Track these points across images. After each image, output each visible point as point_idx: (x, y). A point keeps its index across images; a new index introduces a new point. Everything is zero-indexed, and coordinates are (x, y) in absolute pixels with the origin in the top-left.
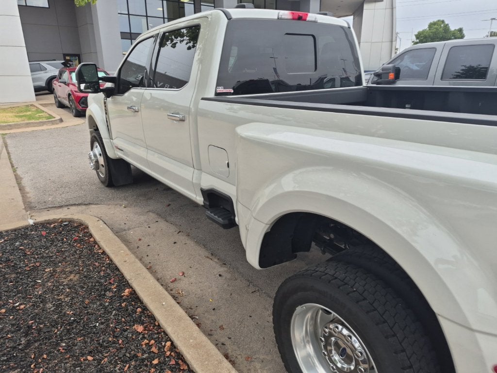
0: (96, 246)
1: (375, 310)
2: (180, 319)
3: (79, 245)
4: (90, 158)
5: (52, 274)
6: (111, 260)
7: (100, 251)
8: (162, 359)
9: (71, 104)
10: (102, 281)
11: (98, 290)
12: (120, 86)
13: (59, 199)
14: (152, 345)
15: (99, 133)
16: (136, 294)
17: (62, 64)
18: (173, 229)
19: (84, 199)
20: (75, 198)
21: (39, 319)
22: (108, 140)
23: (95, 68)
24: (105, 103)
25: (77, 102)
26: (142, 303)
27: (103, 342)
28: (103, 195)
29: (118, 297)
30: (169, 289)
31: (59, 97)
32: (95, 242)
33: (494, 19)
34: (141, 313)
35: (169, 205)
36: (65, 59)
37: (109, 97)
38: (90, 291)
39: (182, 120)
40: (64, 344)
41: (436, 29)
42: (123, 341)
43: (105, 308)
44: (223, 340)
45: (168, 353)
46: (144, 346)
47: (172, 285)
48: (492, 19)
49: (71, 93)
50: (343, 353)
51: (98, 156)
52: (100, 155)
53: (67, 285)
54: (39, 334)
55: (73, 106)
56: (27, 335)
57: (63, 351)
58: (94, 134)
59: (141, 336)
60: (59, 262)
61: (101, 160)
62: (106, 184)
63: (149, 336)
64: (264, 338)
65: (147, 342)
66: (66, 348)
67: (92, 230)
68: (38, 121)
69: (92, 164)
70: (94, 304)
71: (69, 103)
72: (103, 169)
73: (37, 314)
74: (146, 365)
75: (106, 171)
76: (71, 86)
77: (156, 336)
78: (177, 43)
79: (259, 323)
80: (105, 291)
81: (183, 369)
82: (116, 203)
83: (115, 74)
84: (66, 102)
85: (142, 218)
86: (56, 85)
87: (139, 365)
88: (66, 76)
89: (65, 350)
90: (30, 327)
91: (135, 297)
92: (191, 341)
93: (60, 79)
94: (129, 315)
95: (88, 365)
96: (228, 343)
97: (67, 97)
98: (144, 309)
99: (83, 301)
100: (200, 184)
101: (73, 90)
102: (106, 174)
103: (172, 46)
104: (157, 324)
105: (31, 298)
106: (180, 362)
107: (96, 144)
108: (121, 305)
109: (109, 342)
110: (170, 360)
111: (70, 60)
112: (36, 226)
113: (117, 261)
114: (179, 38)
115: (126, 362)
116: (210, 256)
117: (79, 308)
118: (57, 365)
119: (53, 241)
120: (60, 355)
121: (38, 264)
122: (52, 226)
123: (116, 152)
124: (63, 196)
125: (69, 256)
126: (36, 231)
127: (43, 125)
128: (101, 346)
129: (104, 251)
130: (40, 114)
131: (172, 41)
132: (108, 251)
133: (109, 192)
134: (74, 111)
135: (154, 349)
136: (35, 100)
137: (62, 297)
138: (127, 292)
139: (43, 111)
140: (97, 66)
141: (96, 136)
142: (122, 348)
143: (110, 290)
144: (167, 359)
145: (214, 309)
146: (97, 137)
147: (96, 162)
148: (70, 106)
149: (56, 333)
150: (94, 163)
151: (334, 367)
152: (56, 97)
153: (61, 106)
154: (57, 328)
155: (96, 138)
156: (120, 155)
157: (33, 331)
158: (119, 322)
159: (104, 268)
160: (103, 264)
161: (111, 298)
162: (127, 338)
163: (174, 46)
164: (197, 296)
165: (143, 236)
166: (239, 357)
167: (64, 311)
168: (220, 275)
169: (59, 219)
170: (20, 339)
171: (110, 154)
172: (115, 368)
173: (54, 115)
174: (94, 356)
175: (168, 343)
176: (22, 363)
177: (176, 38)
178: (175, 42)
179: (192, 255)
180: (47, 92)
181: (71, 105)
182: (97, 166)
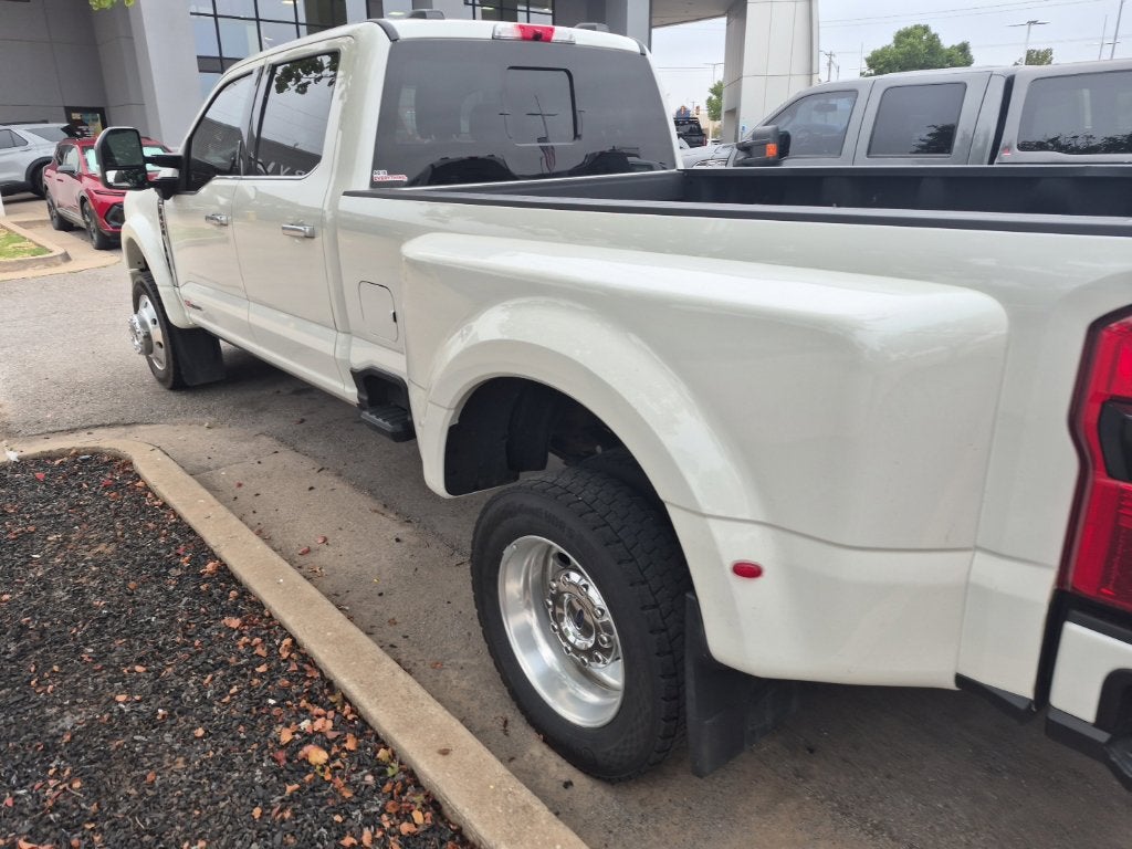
0: (149, 495)
1: (607, 524)
2: (311, 603)
3: (114, 494)
4: (133, 329)
5: (61, 545)
6: (179, 517)
7: (156, 503)
8: (274, 664)
9: (88, 220)
10: (162, 551)
11: (154, 566)
12: (189, 175)
13: (69, 416)
14: (256, 645)
15: (151, 276)
16: (229, 571)
17: (64, 129)
18: (307, 464)
19: (123, 415)
20: (103, 412)
21: (40, 614)
22: (170, 289)
23: (138, 139)
24: (160, 211)
25: (100, 214)
26: (239, 583)
27: (163, 644)
28: (164, 407)
29: (192, 576)
30: (297, 565)
31: (59, 206)
32: (147, 488)
33: (1034, 22)
34: (236, 598)
35: (302, 421)
36: (69, 119)
37: (168, 198)
38: (137, 569)
39: (311, 237)
40: (91, 650)
41: (911, 44)
42: (202, 642)
43: (169, 594)
44: (392, 640)
45: (285, 655)
46: (241, 648)
47: (302, 560)
48: (1030, 23)
49: (86, 195)
50: (579, 620)
51: (151, 326)
52: (154, 322)
53: (92, 560)
54: (41, 636)
55: (93, 226)
56: (18, 639)
57: (90, 660)
58: (140, 279)
59: (236, 633)
60: (75, 524)
61: (157, 334)
62: (170, 384)
63: (251, 633)
64: (469, 634)
65: (247, 640)
66: (94, 656)
67: (141, 467)
68: (13, 260)
69: (137, 343)
70: (146, 588)
71: (84, 218)
72: (161, 353)
73: (35, 607)
74: (245, 676)
75: (167, 355)
76: (87, 181)
77: (263, 632)
78: (309, 83)
79: (464, 612)
80: (168, 568)
81: (312, 677)
82: (190, 421)
83: (179, 150)
84: (76, 217)
85: (246, 447)
86: (51, 178)
87: (231, 675)
88: (73, 158)
89: (94, 658)
90: (24, 628)
91: (226, 575)
92: (329, 634)
93: (60, 164)
94: (215, 602)
95: (138, 679)
96: (402, 643)
97: (78, 205)
98: (243, 593)
99: (125, 586)
100: (349, 360)
101: (91, 188)
102: (168, 363)
103: (297, 91)
104: (267, 614)
105: (23, 584)
106: (306, 666)
107: (145, 299)
108: (198, 588)
109: (174, 643)
110: (289, 665)
111: (81, 122)
112: (22, 464)
113: (191, 517)
114: (313, 74)
115: (208, 672)
116: (380, 508)
117: (118, 596)
118: (78, 680)
119: (59, 489)
120: (83, 667)
121: (32, 529)
122: (57, 462)
123: (187, 314)
124: (77, 409)
125: (94, 515)
126: (24, 472)
127: (24, 268)
128: (161, 650)
129: (164, 503)
130: (18, 245)
131: (298, 78)
132: (172, 500)
133: (176, 399)
134: (95, 236)
135: (259, 651)
136: (3, 213)
137: (84, 580)
138: (210, 566)
139: (24, 238)
140: (142, 134)
141: (144, 282)
142: (200, 652)
143: (177, 566)
144: (282, 664)
145: (381, 594)
146: (147, 285)
147: (145, 337)
148: (84, 225)
149: (74, 635)
150: (141, 340)
151: (569, 648)
152: (51, 207)
153: (65, 225)
154: (76, 626)
155: (145, 287)
156: (196, 319)
157: (30, 632)
158: (193, 614)
159: (164, 531)
160: (164, 524)
161: (180, 578)
162: (209, 637)
163: (302, 89)
164: (349, 575)
165: (246, 479)
166: (421, 664)
167: (88, 601)
168: (398, 540)
169: (70, 450)
170: (6, 646)
171: (175, 318)
172: (186, 680)
173: (49, 246)
174: (147, 665)
175: (287, 641)
176: (13, 679)
177: (308, 73)
178: (303, 81)
179: (344, 508)
180: (30, 195)
181: (87, 224)
182: (148, 347)
